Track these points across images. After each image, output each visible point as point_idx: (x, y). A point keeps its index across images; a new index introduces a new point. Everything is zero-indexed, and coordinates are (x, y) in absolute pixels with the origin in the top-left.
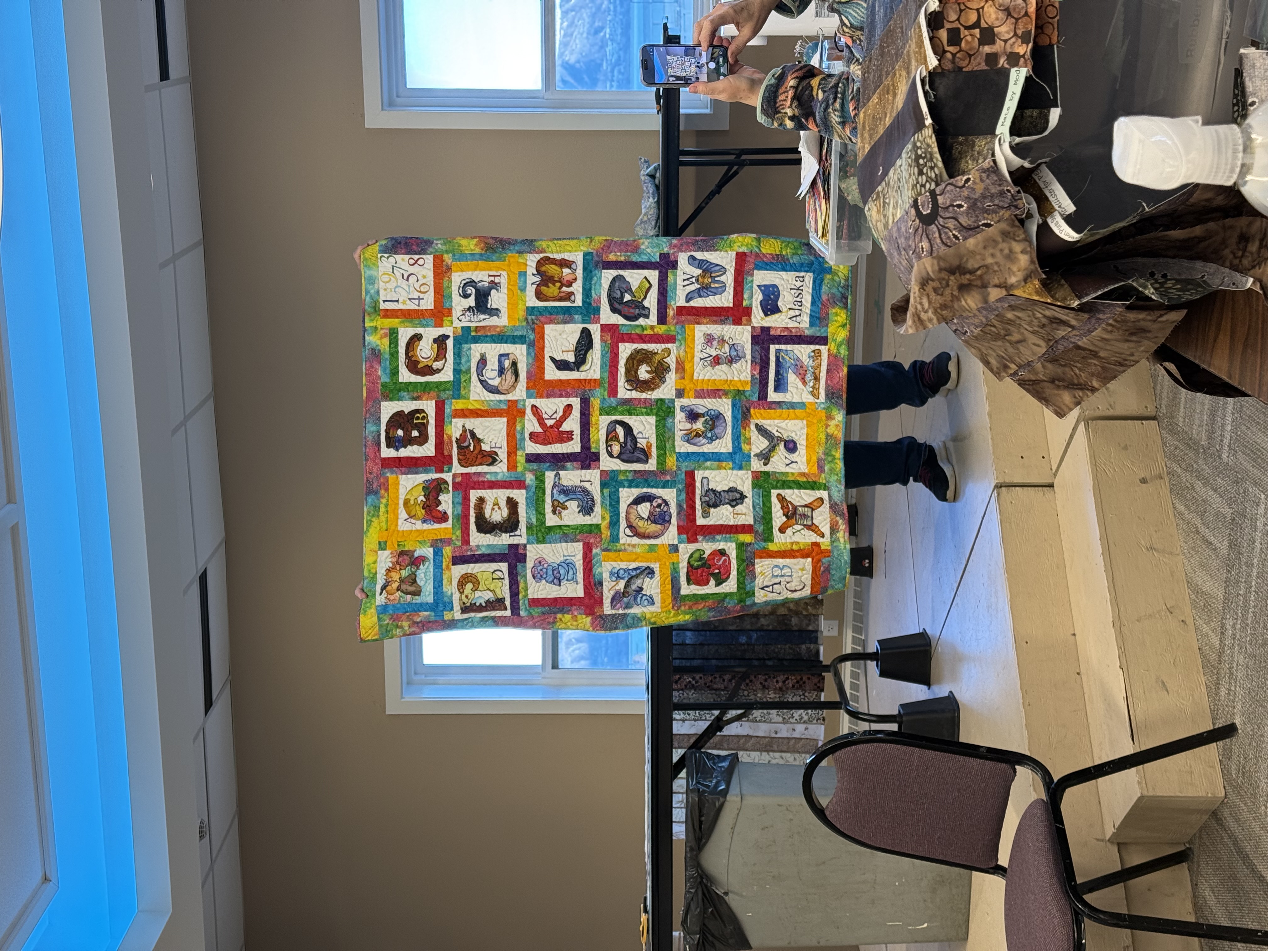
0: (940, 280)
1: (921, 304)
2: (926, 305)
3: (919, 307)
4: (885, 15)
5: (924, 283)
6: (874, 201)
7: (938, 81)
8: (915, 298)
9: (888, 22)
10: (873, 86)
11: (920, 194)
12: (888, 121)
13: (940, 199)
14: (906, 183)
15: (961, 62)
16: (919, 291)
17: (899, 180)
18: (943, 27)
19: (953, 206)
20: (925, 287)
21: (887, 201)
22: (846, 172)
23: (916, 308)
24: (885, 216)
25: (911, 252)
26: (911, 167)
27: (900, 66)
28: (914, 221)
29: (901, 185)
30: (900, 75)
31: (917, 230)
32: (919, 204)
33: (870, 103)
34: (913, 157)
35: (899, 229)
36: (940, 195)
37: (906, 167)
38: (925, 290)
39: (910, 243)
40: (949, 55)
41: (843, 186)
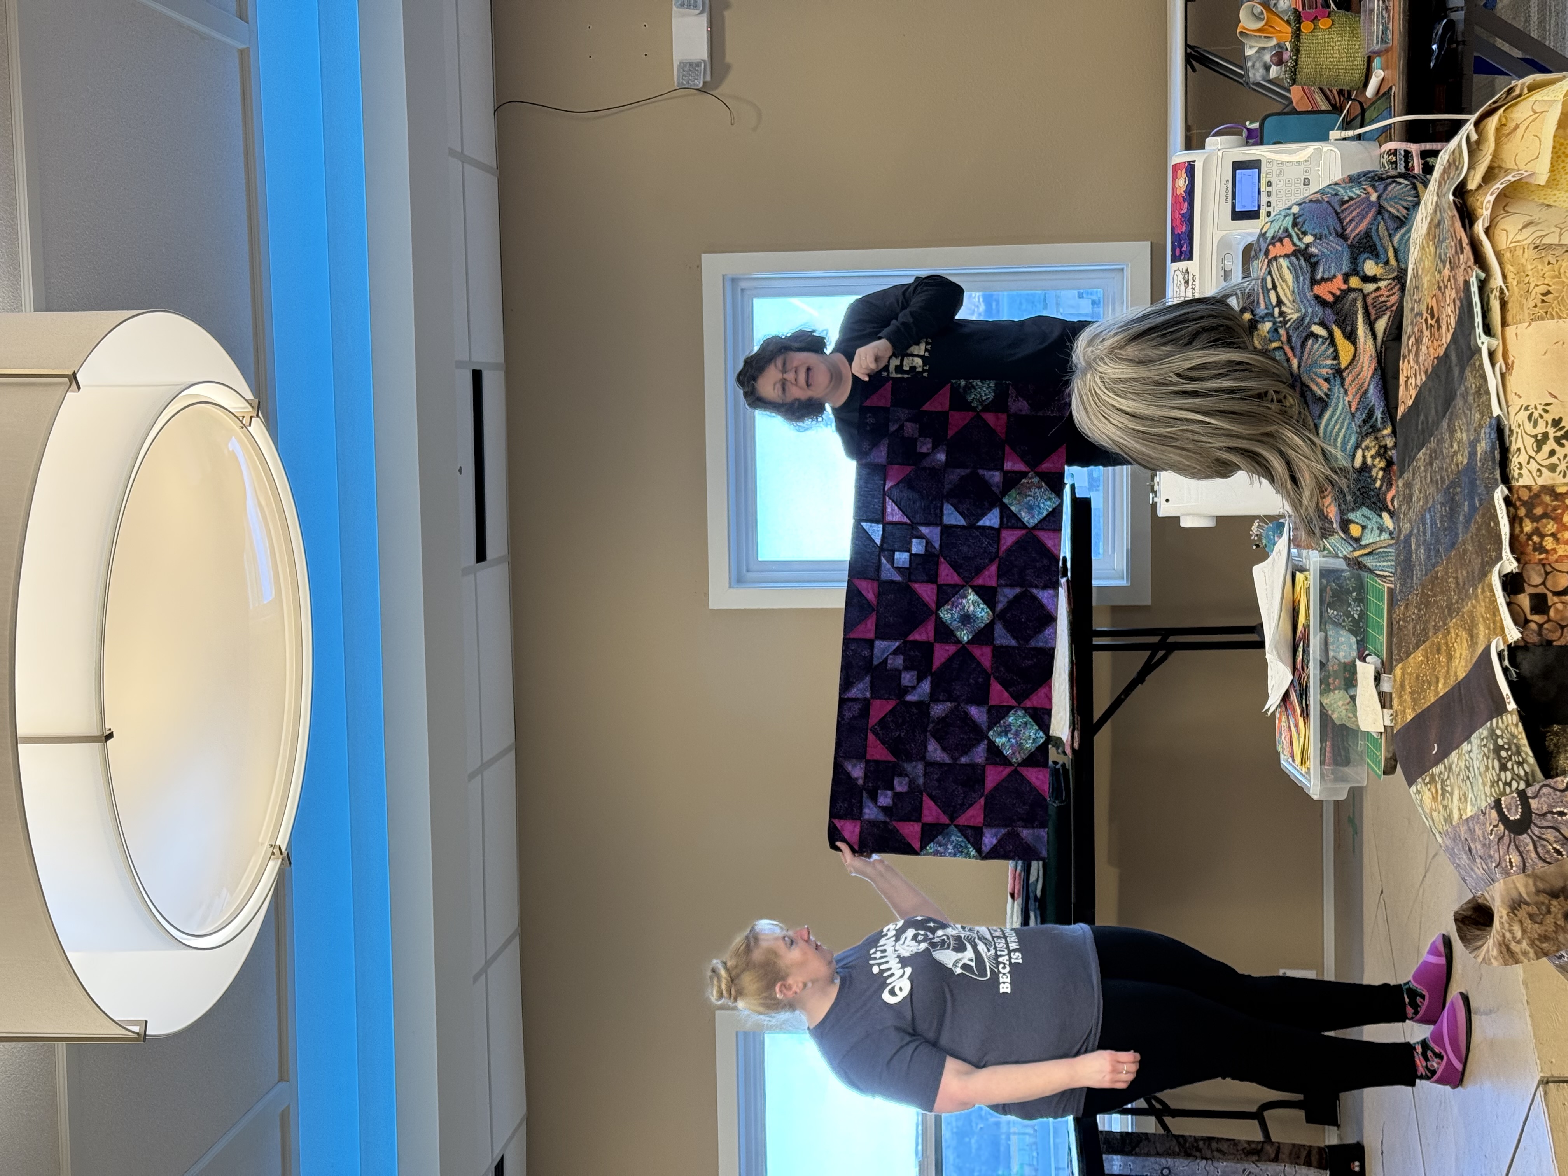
0: (1538, 905)
1: (1510, 931)
2: (1519, 934)
3: (1508, 935)
4: (1428, 557)
5: (1515, 906)
6: (1426, 785)
7: (1520, 656)
8: (1501, 923)
9: (1434, 566)
10: (1414, 640)
11: (1504, 793)
12: (1442, 689)
13: (1534, 804)
14: (1480, 774)
15: (1551, 634)
16: (1508, 915)
17: (1468, 768)
18: (1522, 591)
19: (1553, 813)
20: (1516, 912)
21: (1449, 789)
22: (1329, 685)
23: (1504, 936)
24: (1445, 807)
25: (1494, 865)
26: (1488, 758)
27: (1456, 624)
28: (1495, 826)
29: (1471, 775)
30: (1457, 635)
31: (1501, 839)
32: (1503, 806)
33: (1411, 659)
34: (1491, 747)
35: (1471, 831)
36: (1534, 798)
37: (1480, 757)
38: (1516, 915)
39: (1492, 853)
40: (1533, 626)
41: (1325, 701)
